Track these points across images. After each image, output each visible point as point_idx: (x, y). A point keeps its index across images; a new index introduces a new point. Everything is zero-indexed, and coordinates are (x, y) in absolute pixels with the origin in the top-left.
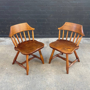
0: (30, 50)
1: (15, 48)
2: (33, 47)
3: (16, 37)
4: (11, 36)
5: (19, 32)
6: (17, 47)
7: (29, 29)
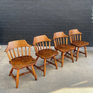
0: (48, 55)
1: (36, 54)
2: (50, 54)
3: (37, 45)
4: (34, 44)
5: (39, 42)
6: (37, 53)
7: (47, 40)
